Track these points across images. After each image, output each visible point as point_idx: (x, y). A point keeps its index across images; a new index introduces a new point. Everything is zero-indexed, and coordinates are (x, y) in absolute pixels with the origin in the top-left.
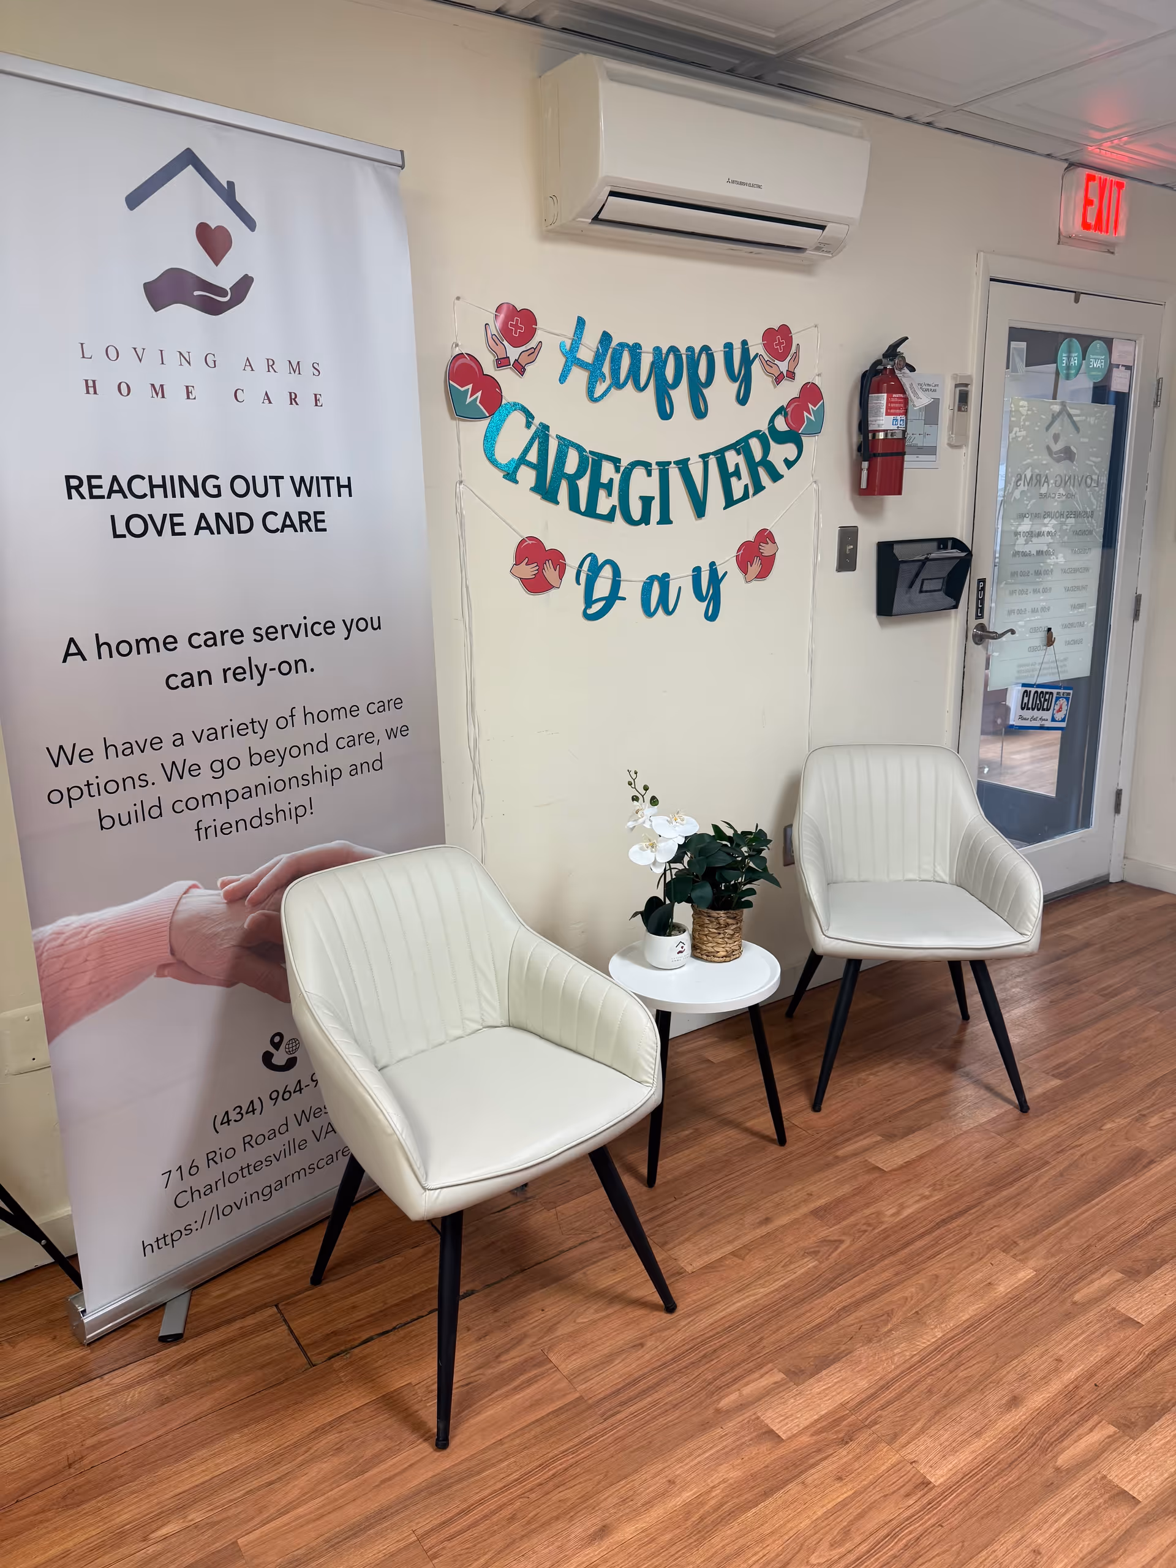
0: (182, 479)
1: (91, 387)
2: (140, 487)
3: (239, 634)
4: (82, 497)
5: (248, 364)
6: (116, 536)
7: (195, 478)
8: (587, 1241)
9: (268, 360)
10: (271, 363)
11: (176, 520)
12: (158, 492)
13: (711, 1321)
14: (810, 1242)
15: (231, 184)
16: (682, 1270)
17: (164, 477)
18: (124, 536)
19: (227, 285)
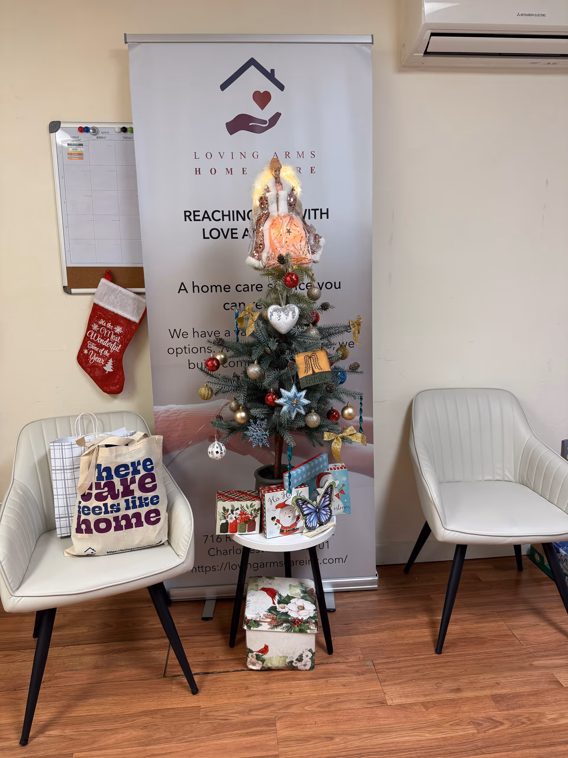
0: (238, 212)
1: (198, 171)
2: (218, 216)
3: (260, 286)
4: (191, 220)
5: (275, 155)
6: (204, 238)
7: (244, 211)
8: (339, 662)
9: (286, 152)
10: (287, 153)
11: (234, 231)
12: (226, 218)
13: (382, 742)
14: (480, 715)
15: (273, 71)
16: (385, 702)
17: (229, 211)
18: (208, 238)
19: (267, 119)
